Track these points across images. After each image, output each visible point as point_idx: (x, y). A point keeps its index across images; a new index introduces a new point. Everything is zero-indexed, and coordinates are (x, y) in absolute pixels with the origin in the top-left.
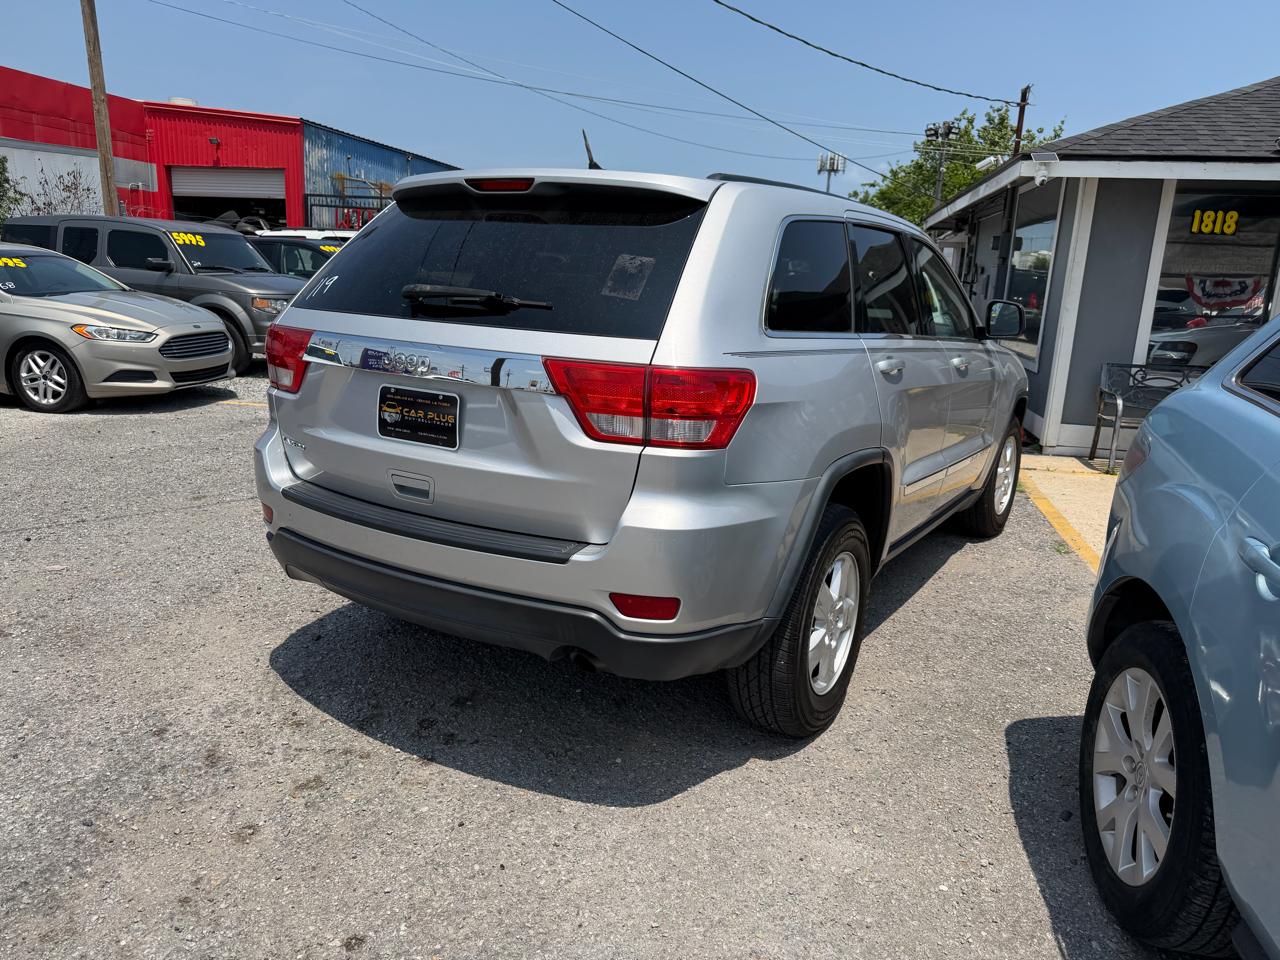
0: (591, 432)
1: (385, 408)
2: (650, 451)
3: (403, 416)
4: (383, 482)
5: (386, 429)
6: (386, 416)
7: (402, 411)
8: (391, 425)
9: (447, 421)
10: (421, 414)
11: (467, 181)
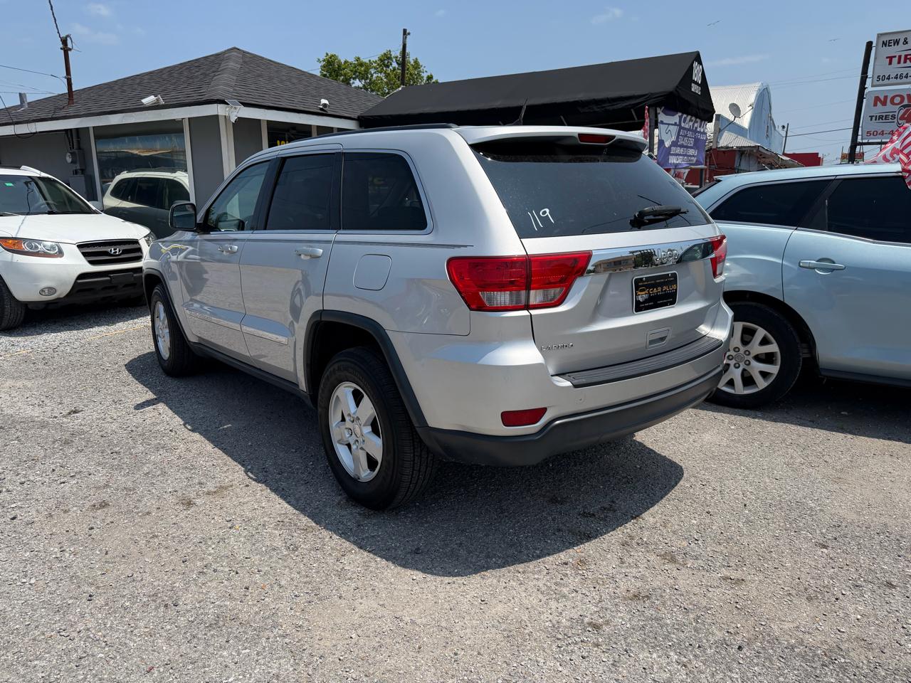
1: (638, 293)
3: (650, 294)
5: (640, 307)
6: (639, 298)
7: (648, 291)
8: (642, 303)
9: (673, 289)
10: (659, 289)
11: (579, 135)
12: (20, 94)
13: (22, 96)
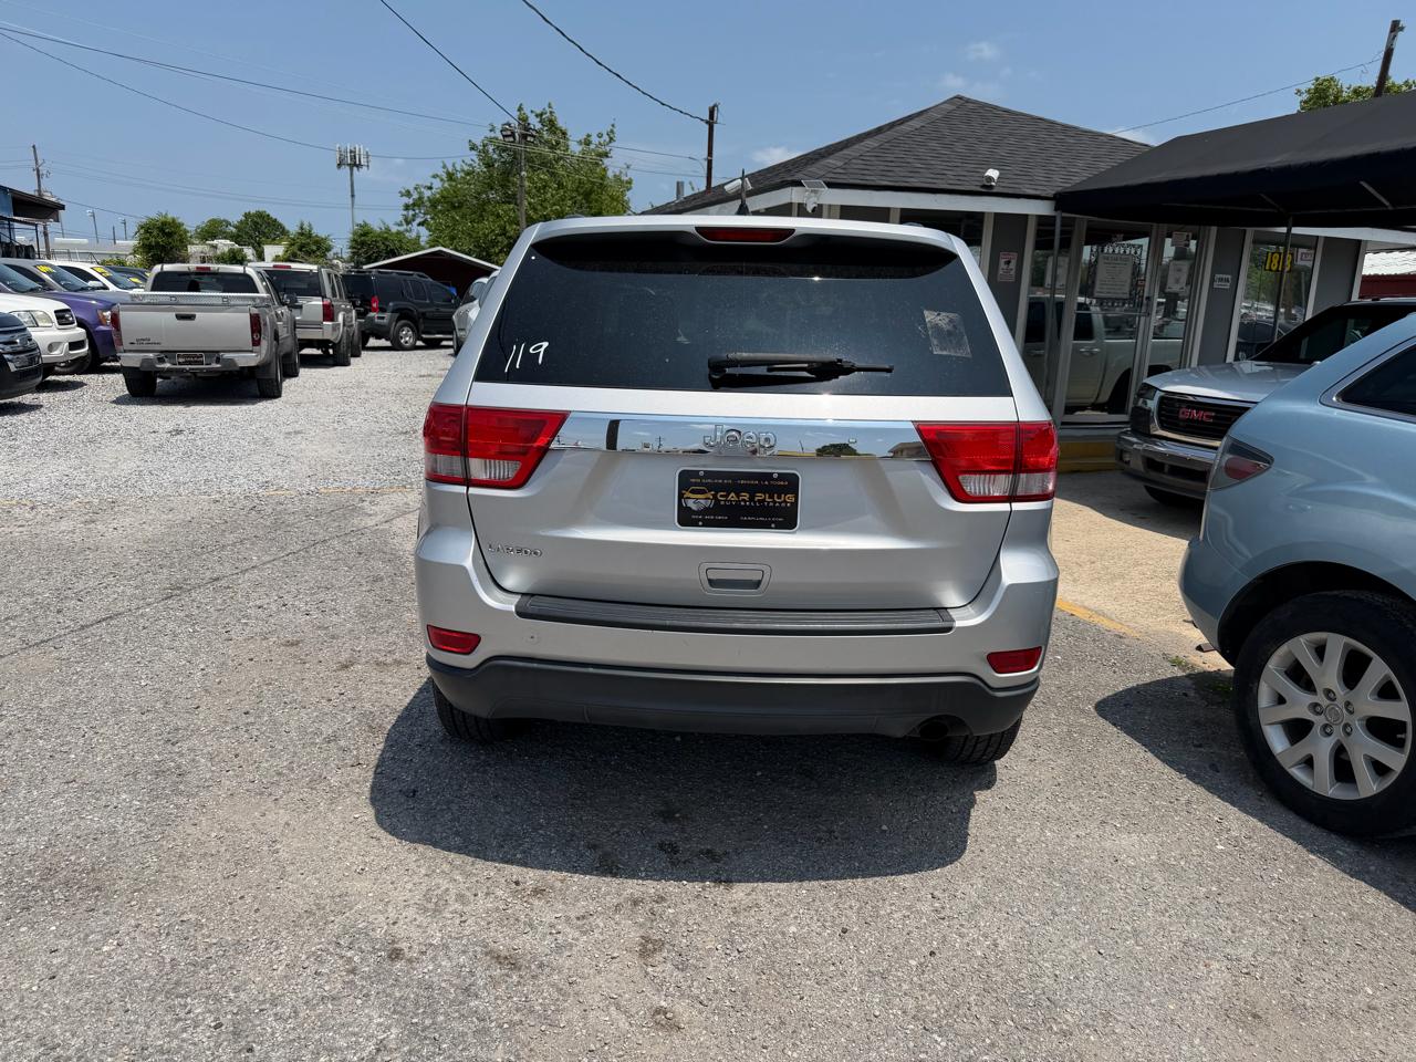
0: (960, 496)
1: (688, 494)
2: (1017, 506)
3: (717, 501)
4: (691, 579)
5: (687, 519)
6: (691, 504)
7: (715, 496)
8: (698, 513)
9: (785, 501)
10: (745, 496)
11: (698, 229)
12: (678, 183)
13: (680, 186)
